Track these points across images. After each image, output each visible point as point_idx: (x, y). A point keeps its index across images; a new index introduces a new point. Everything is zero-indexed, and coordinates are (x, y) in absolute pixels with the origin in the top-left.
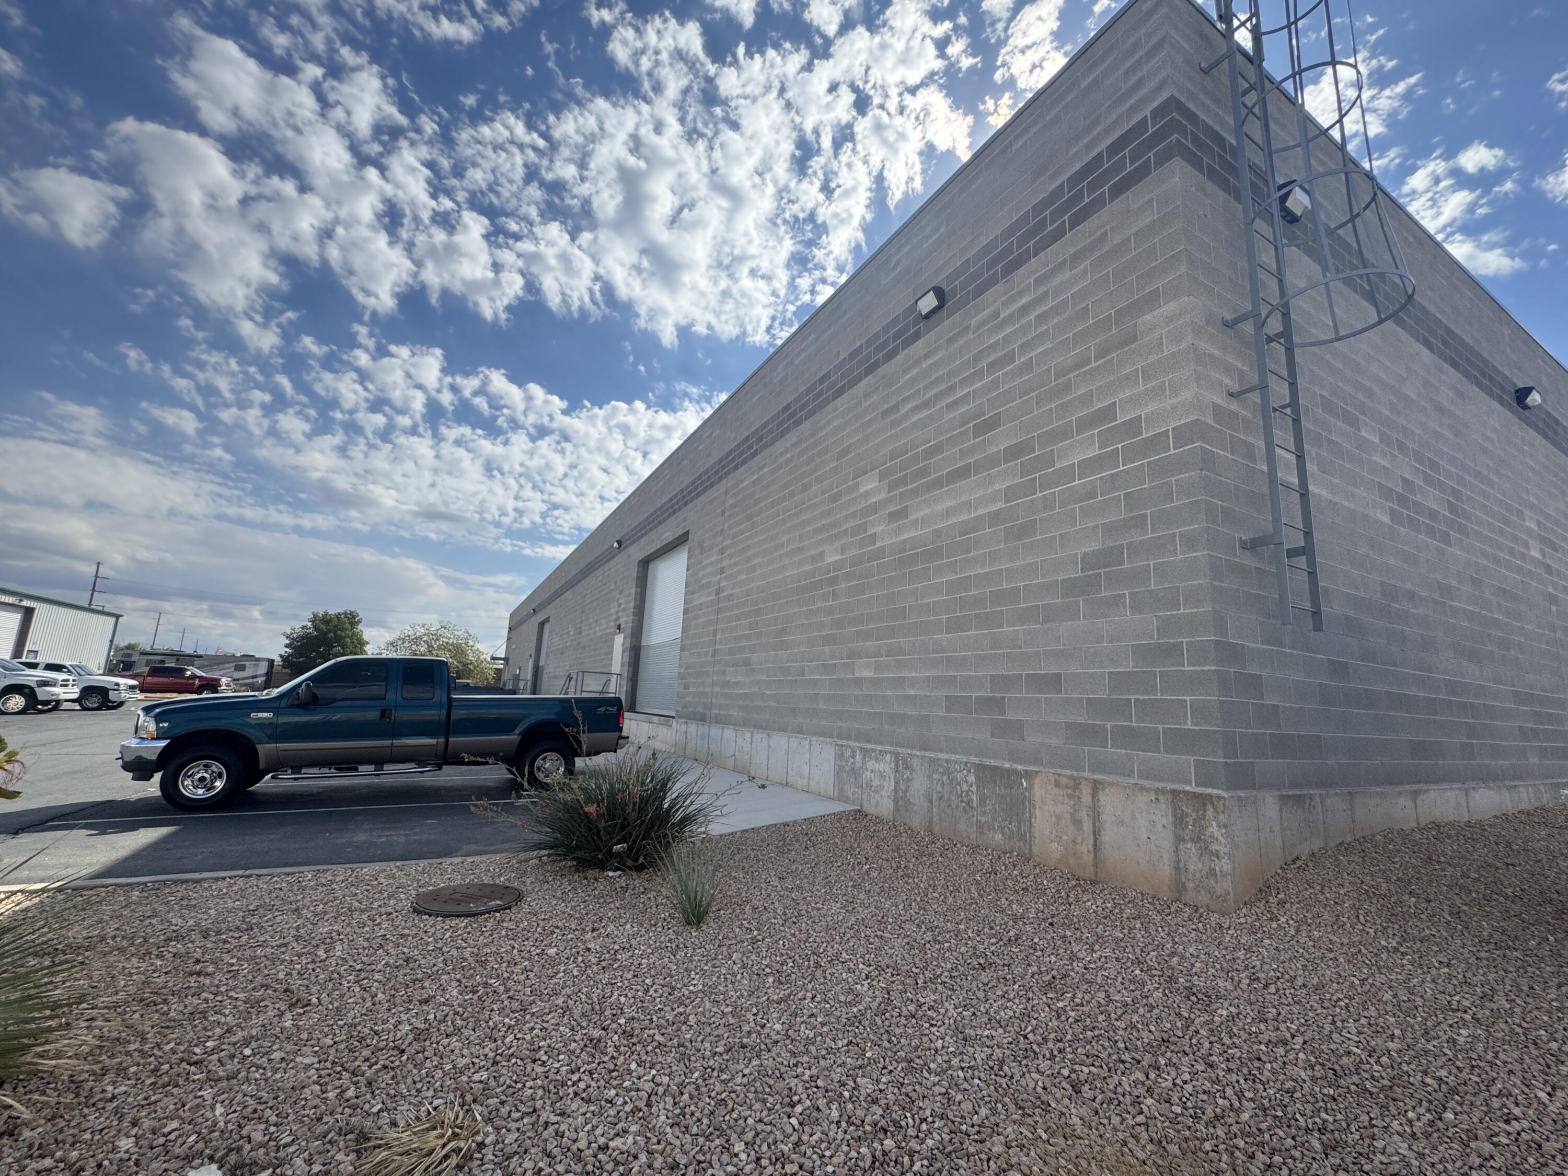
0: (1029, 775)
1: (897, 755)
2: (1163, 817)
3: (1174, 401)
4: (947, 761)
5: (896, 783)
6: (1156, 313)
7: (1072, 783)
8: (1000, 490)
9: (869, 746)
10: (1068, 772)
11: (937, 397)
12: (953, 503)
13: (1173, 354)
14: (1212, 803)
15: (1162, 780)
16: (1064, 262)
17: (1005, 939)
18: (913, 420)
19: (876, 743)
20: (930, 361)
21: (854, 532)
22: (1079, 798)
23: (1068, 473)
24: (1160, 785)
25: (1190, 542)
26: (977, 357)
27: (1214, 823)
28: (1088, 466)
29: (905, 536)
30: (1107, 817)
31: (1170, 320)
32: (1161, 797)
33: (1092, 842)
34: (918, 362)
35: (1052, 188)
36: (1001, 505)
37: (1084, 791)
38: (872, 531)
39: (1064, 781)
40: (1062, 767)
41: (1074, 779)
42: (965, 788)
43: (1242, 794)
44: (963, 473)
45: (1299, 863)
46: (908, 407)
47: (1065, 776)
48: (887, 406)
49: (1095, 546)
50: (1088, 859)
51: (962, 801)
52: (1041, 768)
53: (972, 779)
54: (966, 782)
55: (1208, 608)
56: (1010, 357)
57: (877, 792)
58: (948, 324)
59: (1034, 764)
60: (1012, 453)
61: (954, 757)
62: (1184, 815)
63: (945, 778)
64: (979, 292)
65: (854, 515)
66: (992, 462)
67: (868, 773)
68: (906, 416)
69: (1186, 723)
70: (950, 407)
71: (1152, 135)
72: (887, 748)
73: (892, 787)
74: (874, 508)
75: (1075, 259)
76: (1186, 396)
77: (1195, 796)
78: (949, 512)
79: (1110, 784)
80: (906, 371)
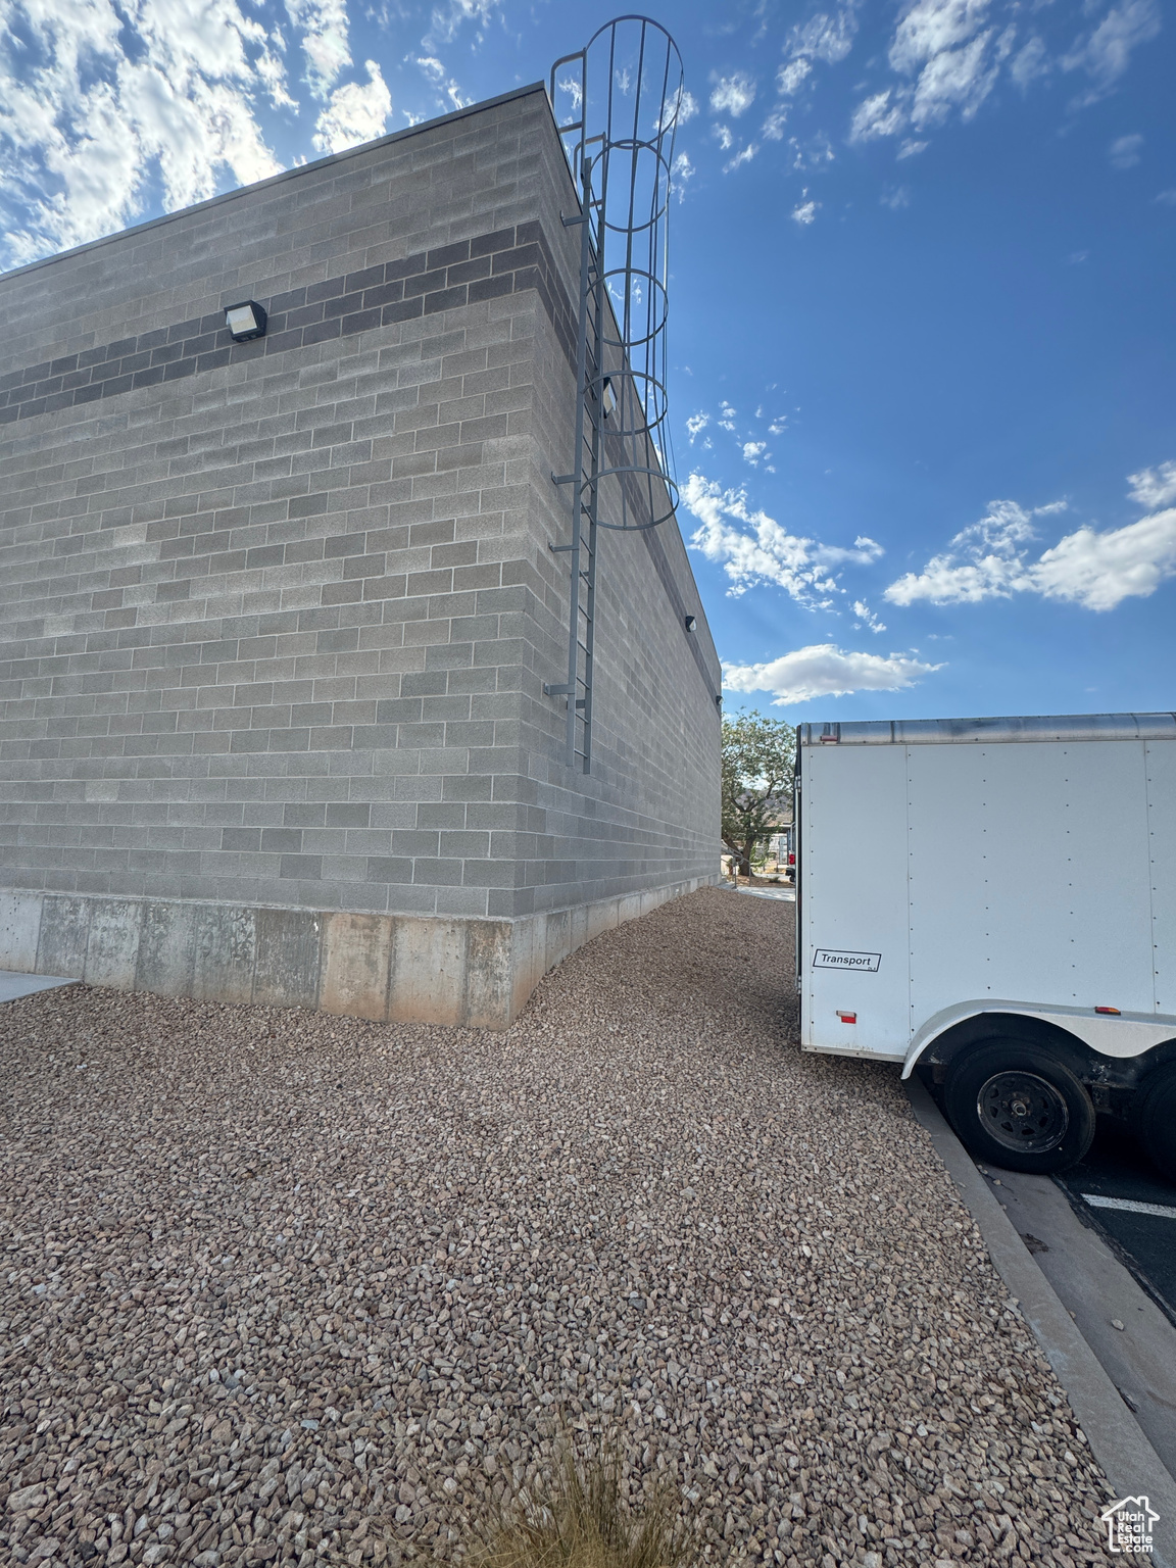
0: (322, 918)
1: (146, 906)
2: (456, 948)
3: (508, 536)
4: (220, 909)
5: (143, 941)
6: (501, 440)
7: (370, 922)
8: (318, 587)
9: (101, 896)
10: (366, 911)
11: (245, 450)
12: (255, 590)
13: (512, 488)
14: (501, 930)
15: (458, 911)
16: (416, 345)
17: (283, 1123)
18: (207, 469)
19: (114, 891)
20: (238, 400)
21: (99, 601)
22: (376, 937)
23: (397, 586)
24: (456, 917)
25: (508, 679)
26: (304, 417)
27: (501, 949)
28: (421, 582)
29: (183, 621)
30: (404, 954)
31: (512, 452)
32: (457, 929)
33: (385, 982)
34: (220, 394)
35: (411, 253)
36: (317, 605)
37: (382, 930)
38: (130, 605)
39: (361, 921)
40: (361, 906)
41: (371, 917)
42: (241, 938)
43: (523, 918)
44: (272, 556)
45: (555, 971)
46: (201, 450)
47: (362, 915)
48: (167, 439)
49: (418, 670)
50: (380, 999)
51: (236, 956)
52: (338, 910)
53: (251, 927)
54: (244, 931)
55: (516, 745)
56: (343, 433)
57: (110, 956)
58: (267, 361)
59: (330, 905)
60: (336, 547)
61: (229, 903)
62: (476, 943)
63: (215, 929)
64: (314, 337)
65: (101, 577)
66: (310, 551)
67: (99, 933)
68: (198, 461)
69: (486, 856)
70: (262, 468)
71: (515, 251)
72: (131, 897)
73: (135, 948)
74: (137, 574)
75: (429, 347)
76: (518, 534)
77: (488, 924)
78: (250, 601)
79: (410, 920)
80: (201, 400)
